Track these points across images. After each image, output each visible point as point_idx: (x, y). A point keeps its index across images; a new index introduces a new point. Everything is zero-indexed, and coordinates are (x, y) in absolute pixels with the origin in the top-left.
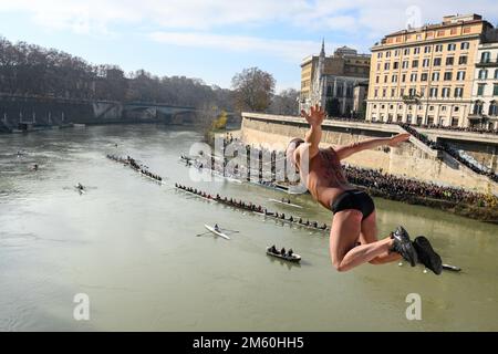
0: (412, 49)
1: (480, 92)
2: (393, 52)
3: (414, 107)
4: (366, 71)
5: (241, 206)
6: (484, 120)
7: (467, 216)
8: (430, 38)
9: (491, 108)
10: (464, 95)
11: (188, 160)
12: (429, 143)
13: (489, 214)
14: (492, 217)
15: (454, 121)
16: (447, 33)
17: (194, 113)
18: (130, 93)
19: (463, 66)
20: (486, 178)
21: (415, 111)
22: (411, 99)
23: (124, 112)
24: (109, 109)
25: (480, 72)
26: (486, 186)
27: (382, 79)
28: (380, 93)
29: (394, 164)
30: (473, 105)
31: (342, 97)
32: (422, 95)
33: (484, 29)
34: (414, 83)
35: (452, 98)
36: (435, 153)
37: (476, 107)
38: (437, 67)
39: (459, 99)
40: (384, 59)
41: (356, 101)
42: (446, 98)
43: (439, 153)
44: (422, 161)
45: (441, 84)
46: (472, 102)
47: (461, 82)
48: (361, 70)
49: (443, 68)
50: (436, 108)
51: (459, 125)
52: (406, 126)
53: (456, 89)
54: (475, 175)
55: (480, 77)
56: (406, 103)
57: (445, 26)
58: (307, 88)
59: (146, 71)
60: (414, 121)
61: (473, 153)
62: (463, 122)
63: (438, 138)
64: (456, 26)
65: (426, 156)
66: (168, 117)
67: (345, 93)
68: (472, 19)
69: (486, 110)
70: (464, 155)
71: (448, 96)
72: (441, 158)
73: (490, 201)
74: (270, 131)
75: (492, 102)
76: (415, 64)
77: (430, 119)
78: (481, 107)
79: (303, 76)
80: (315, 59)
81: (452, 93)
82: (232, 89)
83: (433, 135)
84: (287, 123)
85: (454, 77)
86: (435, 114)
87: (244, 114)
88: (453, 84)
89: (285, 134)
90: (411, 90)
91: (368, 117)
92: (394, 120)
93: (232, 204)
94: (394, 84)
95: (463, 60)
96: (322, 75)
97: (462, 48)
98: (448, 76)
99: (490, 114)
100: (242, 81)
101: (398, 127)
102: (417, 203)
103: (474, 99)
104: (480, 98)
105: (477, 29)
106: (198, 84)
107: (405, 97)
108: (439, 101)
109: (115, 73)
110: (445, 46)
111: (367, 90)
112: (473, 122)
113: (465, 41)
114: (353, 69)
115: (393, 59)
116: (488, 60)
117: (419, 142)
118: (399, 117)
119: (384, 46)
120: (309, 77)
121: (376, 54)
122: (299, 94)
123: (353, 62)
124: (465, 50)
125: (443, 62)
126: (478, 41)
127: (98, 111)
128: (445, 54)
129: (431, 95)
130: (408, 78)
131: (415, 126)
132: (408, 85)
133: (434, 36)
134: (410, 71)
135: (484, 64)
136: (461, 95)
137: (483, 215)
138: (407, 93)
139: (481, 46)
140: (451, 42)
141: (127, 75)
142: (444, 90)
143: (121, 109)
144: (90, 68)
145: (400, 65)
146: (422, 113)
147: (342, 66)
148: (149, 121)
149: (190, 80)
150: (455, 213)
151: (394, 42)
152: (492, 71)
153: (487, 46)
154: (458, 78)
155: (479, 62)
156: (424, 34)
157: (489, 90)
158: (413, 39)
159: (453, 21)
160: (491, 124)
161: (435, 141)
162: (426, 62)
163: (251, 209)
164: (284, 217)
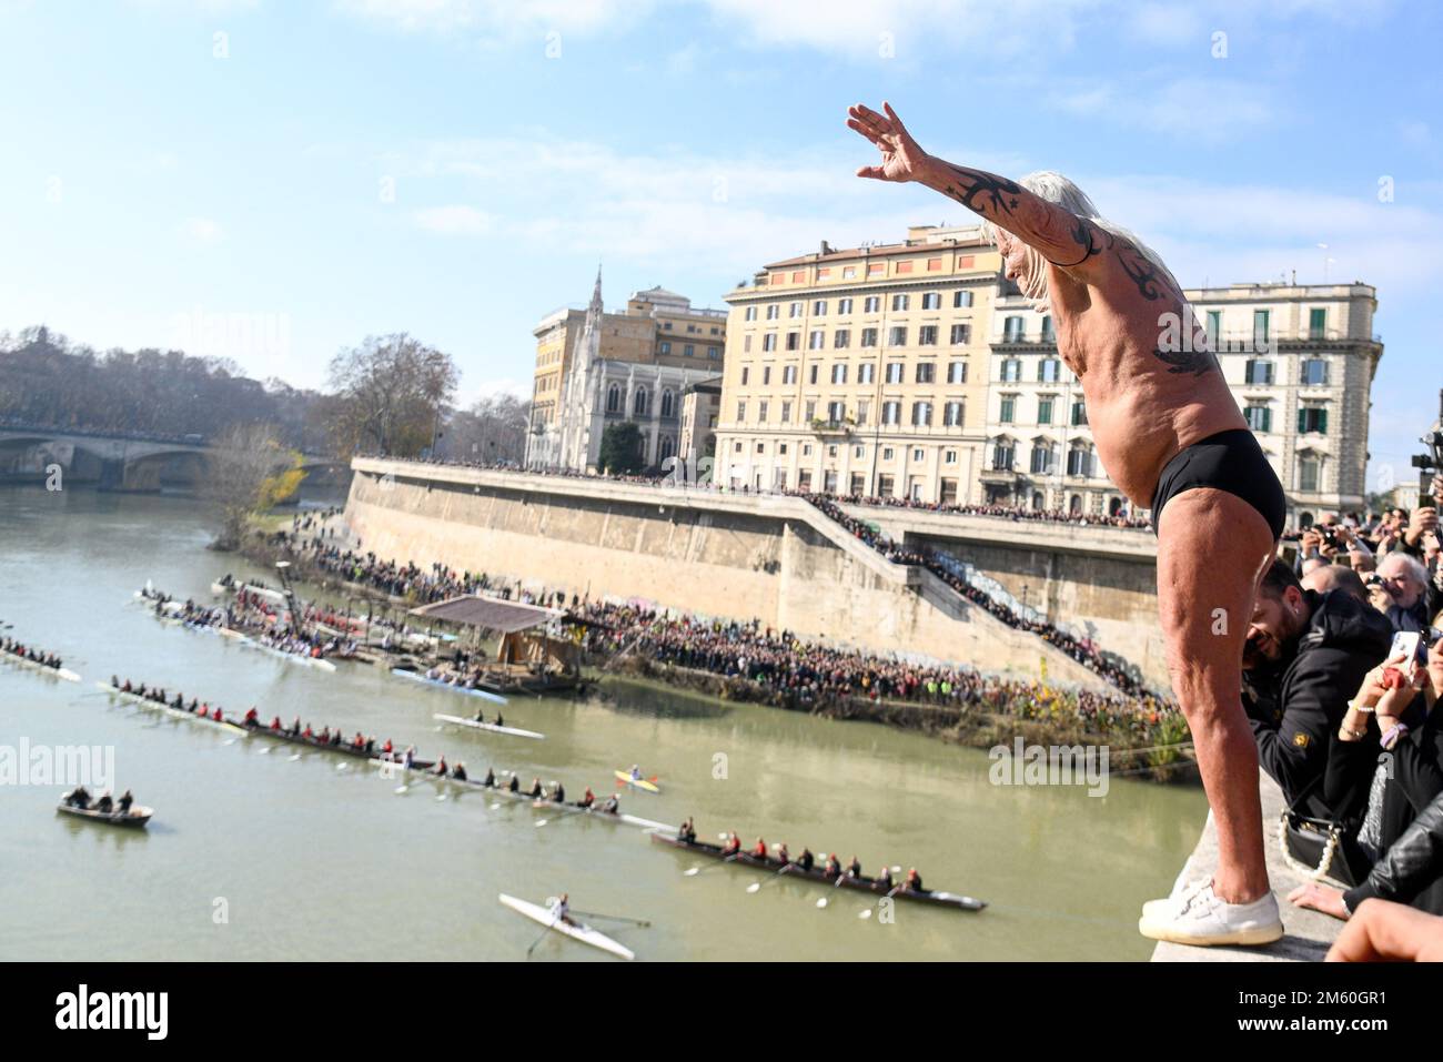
0: (834, 303)
1: (1007, 414)
2: (785, 306)
3: (844, 449)
4: (715, 353)
5: (330, 745)
6: (1021, 486)
8: (878, 276)
9: (1035, 454)
10: (967, 420)
11: (163, 600)
12: (884, 548)
13: (1048, 736)
15: (947, 488)
16: (919, 268)
17: (201, 458)
19: (961, 347)
20: (1034, 641)
21: (846, 462)
22: (834, 429)
25: (1004, 365)
26: (1034, 662)
27: (756, 375)
28: (752, 411)
29: (792, 604)
30: (991, 447)
31: (648, 419)
32: (862, 418)
34: (839, 389)
35: (938, 428)
36: (901, 572)
37: (999, 451)
38: (898, 350)
39: (954, 430)
40: (762, 325)
41: (687, 432)
42: (923, 429)
43: (912, 574)
44: (867, 595)
45: (911, 391)
46: (987, 440)
47: (957, 388)
48: (701, 350)
49: (914, 353)
50: (900, 452)
51: (960, 500)
52: (823, 503)
53: (948, 407)
54: (1005, 631)
55: (1004, 377)
56: (822, 438)
57: (912, 251)
58: (551, 394)
59: (55, 331)
60: (842, 488)
61: (999, 575)
62: (970, 492)
63: (908, 535)
64: (941, 250)
65: (879, 581)
66: (113, 468)
67: (656, 410)
69: (1023, 462)
70: (978, 580)
71: (928, 421)
72: (917, 588)
73: (1047, 703)
74: (436, 513)
75: (1038, 440)
76: (842, 338)
77: (885, 483)
78: (1011, 452)
79: (540, 362)
80: (575, 319)
81: (938, 416)
82: (328, 391)
83: (896, 527)
84: (487, 491)
85: (941, 373)
86: (896, 469)
87: (358, 463)
88: (940, 392)
89: (481, 523)
90: (833, 406)
91: (721, 474)
92: (791, 484)
93: (296, 738)
94: (790, 389)
95: (961, 333)
96: (596, 361)
97: (957, 303)
98: (926, 373)
99: (1035, 469)
100: (358, 371)
101: (803, 504)
102: (858, 715)
103: (994, 432)
104: (1006, 429)
106: (222, 373)
107: (818, 425)
108: (906, 437)
110: (916, 298)
111: (716, 402)
112: (995, 491)
113: (962, 289)
114: (678, 348)
115: (784, 324)
116: (1020, 336)
117: (857, 543)
118: (804, 477)
119: (760, 292)
120: (558, 365)
121: (743, 309)
122: (526, 408)
123: (680, 328)
124: (964, 310)
125: (913, 336)
126: (994, 289)
128: (915, 317)
129: (885, 420)
130: (824, 374)
131: (847, 500)
132: (826, 392)
133: (885, 272)
134: (829, 356)
135: (1011, 347)
136: (960, 422)
137: (1032, 739)
138: (822, 414)
139: (1002, 302)
140: (929, 289)
142: (916, 407)
145: (803, 341)
146: (864, 467)
147: (651, 336)
149: (197, 363)
150: (959, 741)
151: (787, 282)
152: (1030, 362)
153: (1015, 302)
154: (950, 379)
155: (998, 340)
156: (862, 266)
157: (1026, 409)
158: (834, 276)
159: (933, 240)
160: (1038, 496)
161: (899, 539)
162: (870, 337)
163: (363, 751)
164: (461, 774)
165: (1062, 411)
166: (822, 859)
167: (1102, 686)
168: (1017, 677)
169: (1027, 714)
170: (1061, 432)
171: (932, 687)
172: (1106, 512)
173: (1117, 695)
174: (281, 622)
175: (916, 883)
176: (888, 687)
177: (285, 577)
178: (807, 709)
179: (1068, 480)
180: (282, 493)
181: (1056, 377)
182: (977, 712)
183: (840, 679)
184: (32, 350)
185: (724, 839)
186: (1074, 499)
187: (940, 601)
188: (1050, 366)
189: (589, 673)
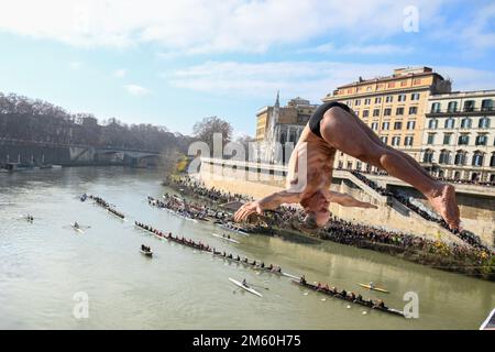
0: (363, 100)
1: (430, 140)
5: (191, 245)
6: (434, 168)
7: (416, 261)
8: (381, 89)
9: (441, 156)
10: (414, 143)
12: (378, 190)
13: (439, 260)
14: (442, 264)
16: (398, 85)
17: (158, 158)
18: (102, 139)
19: (413, 115)
20: (436, 225)
23: (96, 155)
24: (82, 153)
25: (431, 122)
26: (435, 232)
30: (423, 154)
33: (434, 81)
35: (402, 146)
36: (385, 199)
37: (426, 155)
38: (387, 117)
39: (409, 147)
42: (396, 146)
43: (389, 199)
45: (392, 133)
46: (422, 151)
47: (411, 131)
49: (394, 118)
52: (356, 173)
53: (406, 139)
54: (425, 221)
55: (430, 126)
57: (395, 79)
58: (262, 136)
59: (117, 119)
60: (363, 168)
61: (424, 200)
63: (388, 185)
64: (407, 78)
65: (376, 201)
66: (134, 160)
68: (422, 71)
69: (436, 159)
70: (414, 202)
71: (398, 143)
72: (390, 204)
73: (439, 247)
75: (443, 151)
76: (366, 113)
78: (431, 155)
79: (258, 125)
80: (270, 109)
81: (402, 142)
82: (193, 136)
83: (383, 182)
85: (404, 125)
88: (403, 133)
92: (345, 167)
93: (182, 242)
95: (413, 110)
96: (277, 124)
97: (413, 98)
98: (398, 125)
99: (441, 162)
100: (202, 129)
101: (349, 173)
102: (366, 247)
103: (425, 148)
104: (430, 147)
105: (428, 81)
106: (162, 131)
109: (90, 121)
110: (396, 97)
113: (415, 92)
114: (306, 119)
116: (438, 110)
117: (369, 188)
118: (349, 164)
119: (335, 98)
120: (264, 126)
123: (306, 112)
124: (415, 101)
125: (394, 112)
126: (428, 92)
127: (74, 154)
128: (395, 104)
131: (365, 172)
133: (384, 87)
135: (434, 114)
136: (411, 144)
137: (432, 261)
139: (431, 97)
140: (401, 93)
141: (100, 123)
142: (393, 138)
143: (94, 152)
144: (69, 116)
147: (296, 115)
148: (117, 164)
149: (155, 128)
150: (404, 259)
151: (346, 93)
152: (442, 121)
153: (437, 97)
154: (408, 128)
155: (429, 112)
156: (374, 86)
157: (439, 139)
158: (364, 90)
159: (404, 74)
160: (441, 172)
161: (384, 187)
162: (376, 113)
163: (200, 247)
164: (231, 257)
165: (454, 139)
166: (349, 293)
167: (462, 243)
168: (428, 238)
169: (431, 251)
170: (453, 147)
171: (394, 239)
172: (470, 178)
173: (469, 247)
174: (182, 207)
175: (382, 304)
176: (377, 238)
177: (183, 194)
178: (347, 244)
179: (454, 166)
180: (181, 168)
181: (453, 126)
182: (411, 249)
183: (361, 234)
184: (111, 125)
185: (315, 283)
186: (456, 173)
187: (399, 209)
188: (450, 122)
189: (274, 227)
